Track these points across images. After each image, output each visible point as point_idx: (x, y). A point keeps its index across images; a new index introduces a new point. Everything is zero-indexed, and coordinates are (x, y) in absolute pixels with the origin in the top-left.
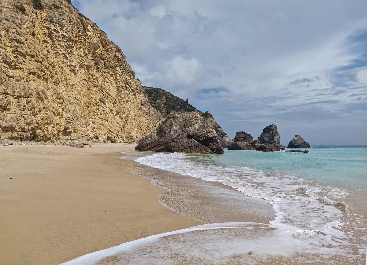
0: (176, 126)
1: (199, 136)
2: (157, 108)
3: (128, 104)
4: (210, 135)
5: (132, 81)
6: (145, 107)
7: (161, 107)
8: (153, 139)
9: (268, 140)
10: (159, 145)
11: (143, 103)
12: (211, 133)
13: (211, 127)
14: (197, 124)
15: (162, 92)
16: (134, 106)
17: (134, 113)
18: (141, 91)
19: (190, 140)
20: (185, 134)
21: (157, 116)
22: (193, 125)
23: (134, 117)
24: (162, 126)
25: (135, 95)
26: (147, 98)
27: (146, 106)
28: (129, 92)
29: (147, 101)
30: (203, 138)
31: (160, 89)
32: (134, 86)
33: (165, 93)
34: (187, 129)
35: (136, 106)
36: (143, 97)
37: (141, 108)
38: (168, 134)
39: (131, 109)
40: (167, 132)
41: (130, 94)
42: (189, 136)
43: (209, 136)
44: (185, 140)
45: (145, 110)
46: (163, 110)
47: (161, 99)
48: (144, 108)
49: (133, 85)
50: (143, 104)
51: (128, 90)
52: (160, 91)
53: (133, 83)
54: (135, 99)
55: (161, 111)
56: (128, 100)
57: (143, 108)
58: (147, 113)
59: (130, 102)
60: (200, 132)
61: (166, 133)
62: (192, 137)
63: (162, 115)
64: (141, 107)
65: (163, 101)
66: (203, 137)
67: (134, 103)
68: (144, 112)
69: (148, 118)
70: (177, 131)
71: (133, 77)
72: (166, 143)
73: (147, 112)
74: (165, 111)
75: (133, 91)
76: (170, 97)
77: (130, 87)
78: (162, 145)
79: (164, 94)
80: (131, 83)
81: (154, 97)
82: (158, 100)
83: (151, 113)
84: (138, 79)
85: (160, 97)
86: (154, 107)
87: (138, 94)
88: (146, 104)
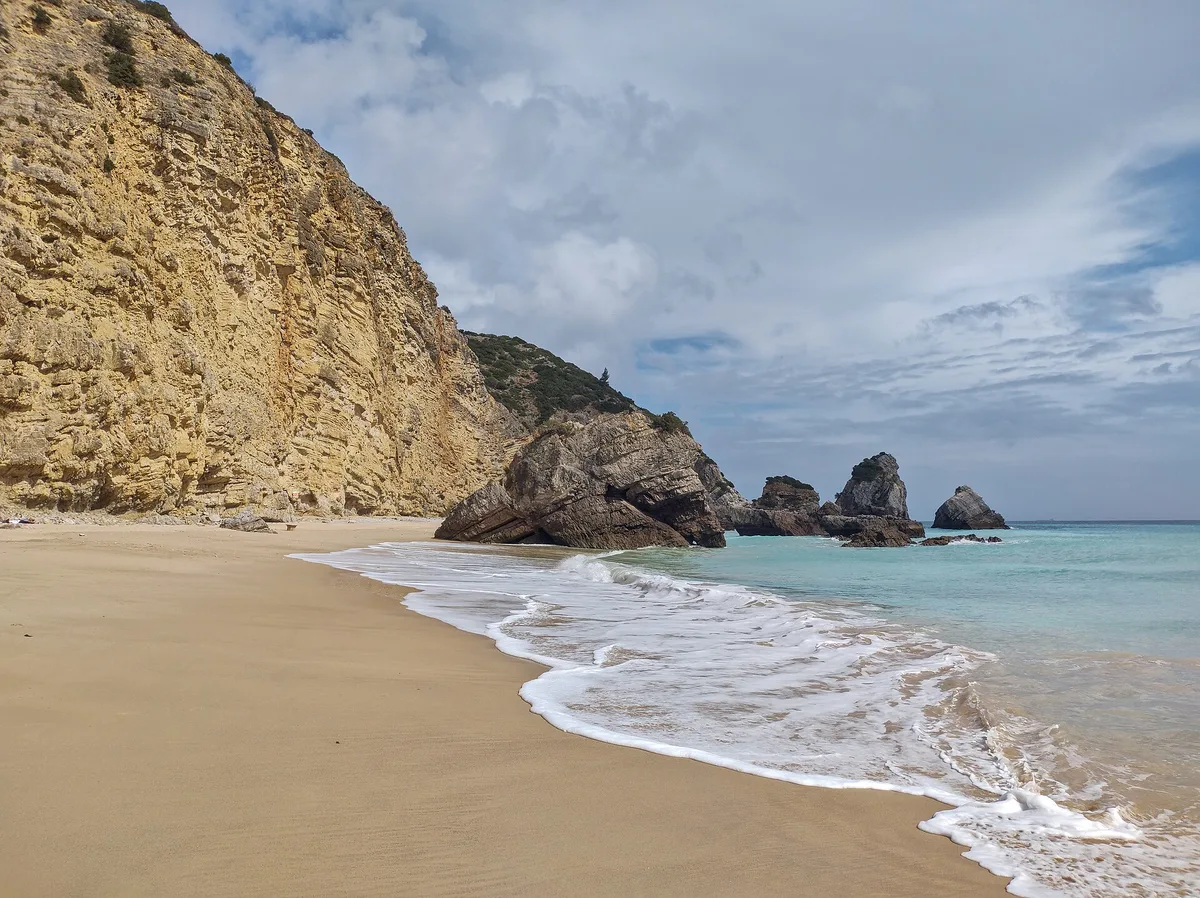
0: (570, 460)
1: (646, 493)
2: (509, 399)
3: (415, 388)
4: (679, 488)
5: (427, 314)
6: (468, 399)
7: (520, 399)
8: (495, 502)
9: (870, 503)
10: (514, 520)
11: (462, 386)
12: (682, 483)
13: (682, 461)
14: (639, 453)
15: (524, 349)
16: (432, 396)
17: (432, 419)
18: (455, 347)
19: (616, 504)
20: (598, 484)
21: (509, 427)
22: (625, 455)
23: (432, 430)
24: (525, 460)
25: (435, 358)
26: (475, 370)
27: (474, 394)
28: (418, 351)
29: (474, 377)
30: (658, 498)
31: (518, 340)
32: (432, 330)
33: (534, 352)
34: (606, 467)
35: (439, 394)
36: (463, 367)
37: (456, 402)
38: (545, 487)
39: (423, 406)
40: (541, 478)
41: (419, 355)
42: (612, 493)
43: (678, 491)
44: (601, 506)
45: (470, 408)
46: (527, 406)
47: (520, 371)
48: (464, 402)
49: (430, 326)
50: (461, 389)
51: (414, 342)
52: (517, 347)
53: (430, 323)
54: (435, 371)
55: (522, 412)
56: (414, 375)
57: (461, 401)
58: (476, 418)
59: (420, 383)
60: (648, 479)
61: (536, 484)
62: (622, 494)
63: (524, 424)
64: (457, 397)
65: (528, 377)
66: (657, 493)
67: (433, 384)
68: (466, 414)
69: (477, 434)
70: (571, 475)
71: (429, 302)
72: (537, 515)
73: (477, 414)
74: (535, 410)
75: (429, 346)
76: (551, 365)
77: (419, 332)
78: (524, 522)
79: (530, 355)
80: (422, 321)
81: (499, 365)
82: (512, 375)
83: (489, 416)
84: (446, 309)
85: (517, 364)
86: (497, 398)
87: (445, 355)
88: (472, 388)
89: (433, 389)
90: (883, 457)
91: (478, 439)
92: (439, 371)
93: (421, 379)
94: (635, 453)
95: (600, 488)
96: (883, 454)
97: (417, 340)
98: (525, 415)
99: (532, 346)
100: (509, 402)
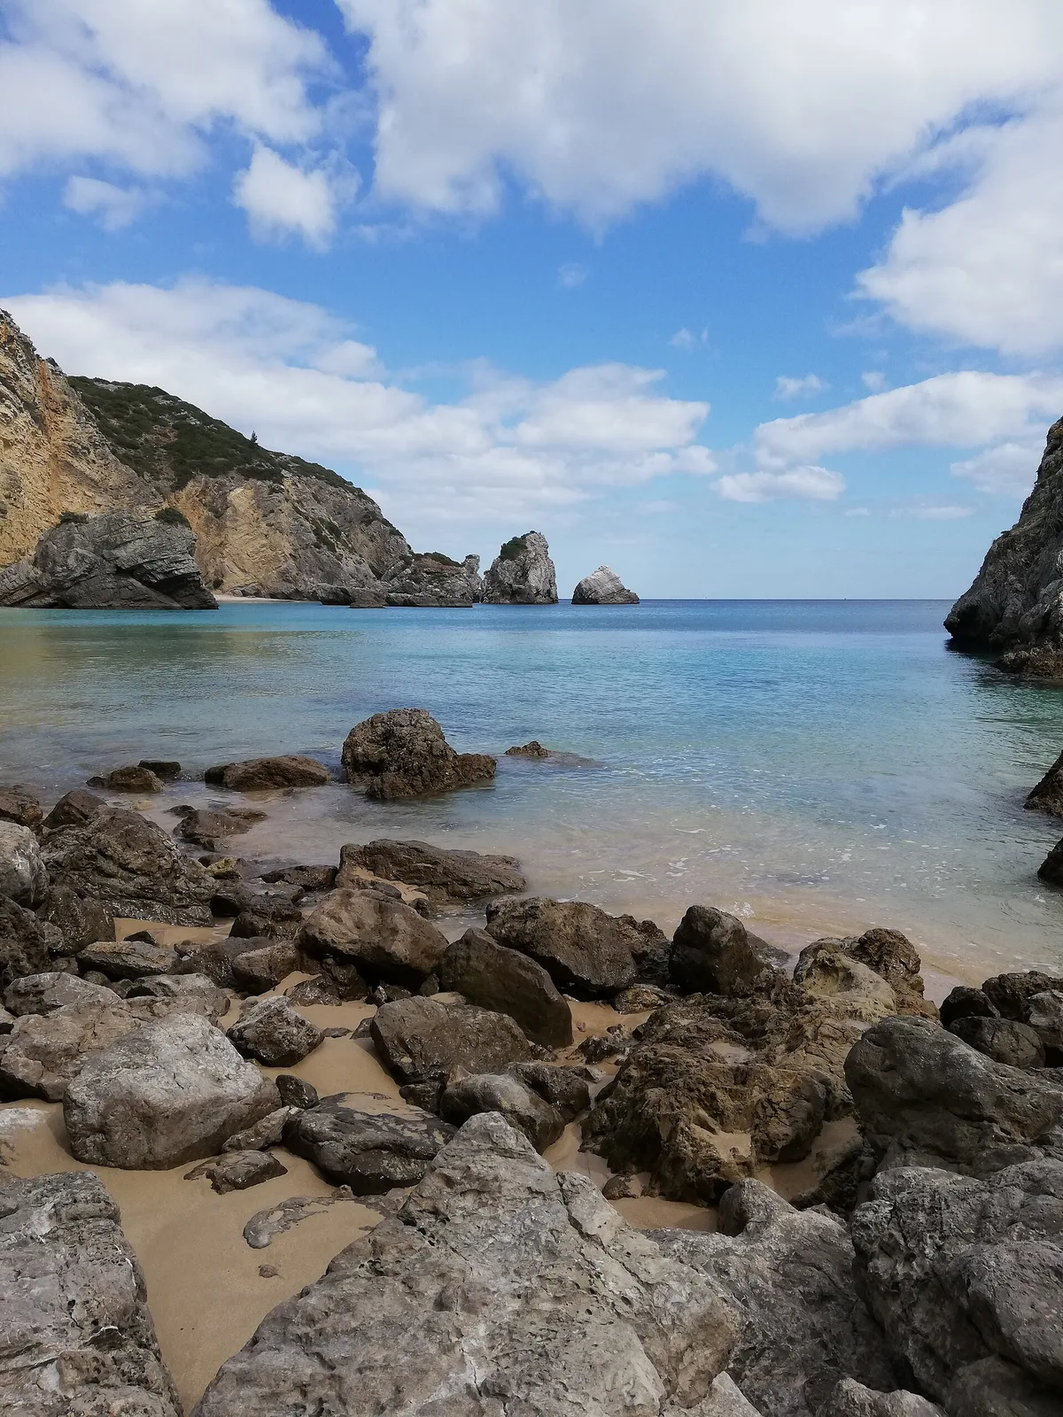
0: (84, 546)
1: (149, 572)
2: (139, 461)
3: (15, 451)
4: (176, 570)
5: (24, 370)
6: (84, 462)
7: (156, 461)
8: (23, 578)
10: (41, 592)
11: (76, 448)
12: (179, 566)
13: (179, 548)
14: (142, 541)
15: (165, 402)
16: (38, 459)
17: (40, 484)
18: (66, 405)
19: (123, 582)
20: (107, 564)
21: (138, 492)
22: (130, 542)
23: (40, 497)
25: (38, 419)
26: (91, 429)
27: (92, 456)
28: (14, 412)
29: (90, 437)
30: (161, 577)
31: (158, 391)
32: (30, 388)
33: (176, 405)
34: (114, 552)
35: (46, 457)
36: (72, 426)
37: (69, 465)
38: (62, 566)
39: (26, 469)
40: (60, 560)
41: (16, 415)
42: (120, 572)
43: (176, 572)
44: (110, 583)
45: (88, 472)
46: (161, 469)
47: (157, 428)
48: (80, 465)
49: (28, 383)
50: (75, 453)
51: (7, 402)
52: (156, 399)
53: (28, 380)
54: (40, 432)
55: (156, 475)
56: (10, 437)
57: (76, 464)
58: (96, 483)
59: (19, 446)
60: (151, 562)
61: (55, 562)
62: (131, 572)
63: (158, 489)
64: (70, 460)
65: (165, 435)
66: (159, 573)
67: (38, 446)
68: (83, 479)
69: (98, 500)
70: (84, 557)
71: (24, 358)
72: (58, 587)
73: (97, 478)
74: (172, 474)
75: (29, 406)
76: (194, 422)
77: (14, 392)
78: (48, 594)
79: (169, 409)
80: (18, 379)
81: (133, 421)
82: (147, 433)
83: (114, 480)
84: (52, 361)
85: (156, 421)
86: (125, 460)
87: (53, 413)
88: (88, 450)
89: (39, 452)
90: (532, 535)
91: (100, 505)
92: (45, 432)
93: (21, 442)
94: (138, 541)
95: (109, 568)
96: (533, 532)
97: (11, 400)
98: (159, 479)
99: (175, 399)
100: (138, 464)
